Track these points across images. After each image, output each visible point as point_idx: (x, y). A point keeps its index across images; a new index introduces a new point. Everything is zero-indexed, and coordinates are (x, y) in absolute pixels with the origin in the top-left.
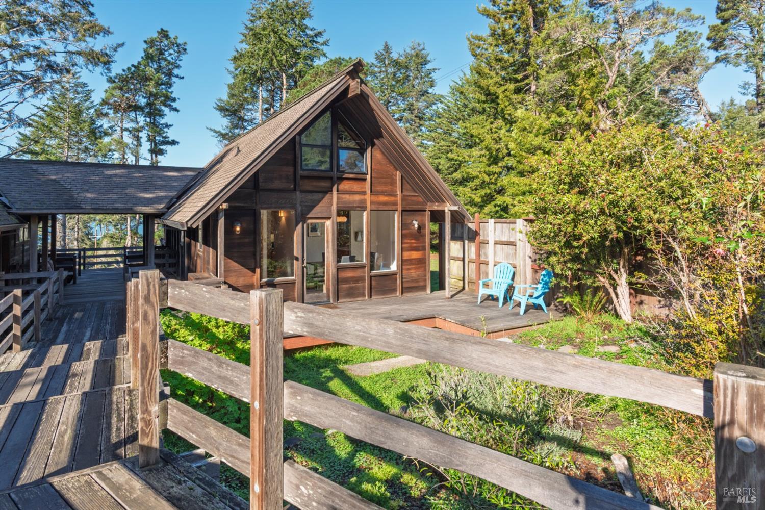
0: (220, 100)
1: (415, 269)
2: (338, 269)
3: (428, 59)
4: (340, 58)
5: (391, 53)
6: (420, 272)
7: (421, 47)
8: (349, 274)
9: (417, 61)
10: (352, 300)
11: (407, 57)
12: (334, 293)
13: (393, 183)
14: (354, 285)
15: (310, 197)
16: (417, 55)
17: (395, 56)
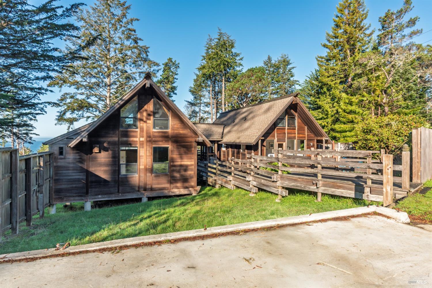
0: (191, 87)
3: (290, 62)
4: (253, 68)
5: (271, 61)
7: (287, 56)
9: (284, 64)
11: (279, 63)
13: (304, 130)
15: (279, 135)
16: (284, 61)
17: (273, 62)
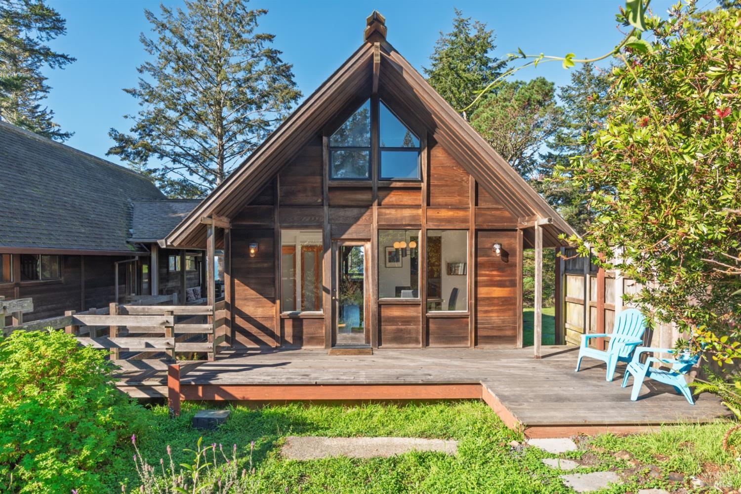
1: (498, 311)
2: (380, 306)
5: (592, 71)
6: (507, 316)
8: (396, 312)
10: (401, 346)
12: (374, 335)
13: (462, 192)
14: (403, 327)
15: (342, 213)
